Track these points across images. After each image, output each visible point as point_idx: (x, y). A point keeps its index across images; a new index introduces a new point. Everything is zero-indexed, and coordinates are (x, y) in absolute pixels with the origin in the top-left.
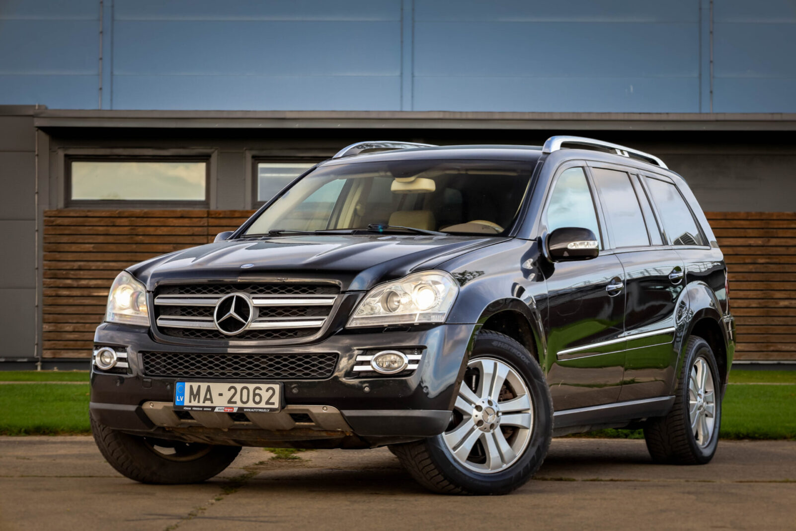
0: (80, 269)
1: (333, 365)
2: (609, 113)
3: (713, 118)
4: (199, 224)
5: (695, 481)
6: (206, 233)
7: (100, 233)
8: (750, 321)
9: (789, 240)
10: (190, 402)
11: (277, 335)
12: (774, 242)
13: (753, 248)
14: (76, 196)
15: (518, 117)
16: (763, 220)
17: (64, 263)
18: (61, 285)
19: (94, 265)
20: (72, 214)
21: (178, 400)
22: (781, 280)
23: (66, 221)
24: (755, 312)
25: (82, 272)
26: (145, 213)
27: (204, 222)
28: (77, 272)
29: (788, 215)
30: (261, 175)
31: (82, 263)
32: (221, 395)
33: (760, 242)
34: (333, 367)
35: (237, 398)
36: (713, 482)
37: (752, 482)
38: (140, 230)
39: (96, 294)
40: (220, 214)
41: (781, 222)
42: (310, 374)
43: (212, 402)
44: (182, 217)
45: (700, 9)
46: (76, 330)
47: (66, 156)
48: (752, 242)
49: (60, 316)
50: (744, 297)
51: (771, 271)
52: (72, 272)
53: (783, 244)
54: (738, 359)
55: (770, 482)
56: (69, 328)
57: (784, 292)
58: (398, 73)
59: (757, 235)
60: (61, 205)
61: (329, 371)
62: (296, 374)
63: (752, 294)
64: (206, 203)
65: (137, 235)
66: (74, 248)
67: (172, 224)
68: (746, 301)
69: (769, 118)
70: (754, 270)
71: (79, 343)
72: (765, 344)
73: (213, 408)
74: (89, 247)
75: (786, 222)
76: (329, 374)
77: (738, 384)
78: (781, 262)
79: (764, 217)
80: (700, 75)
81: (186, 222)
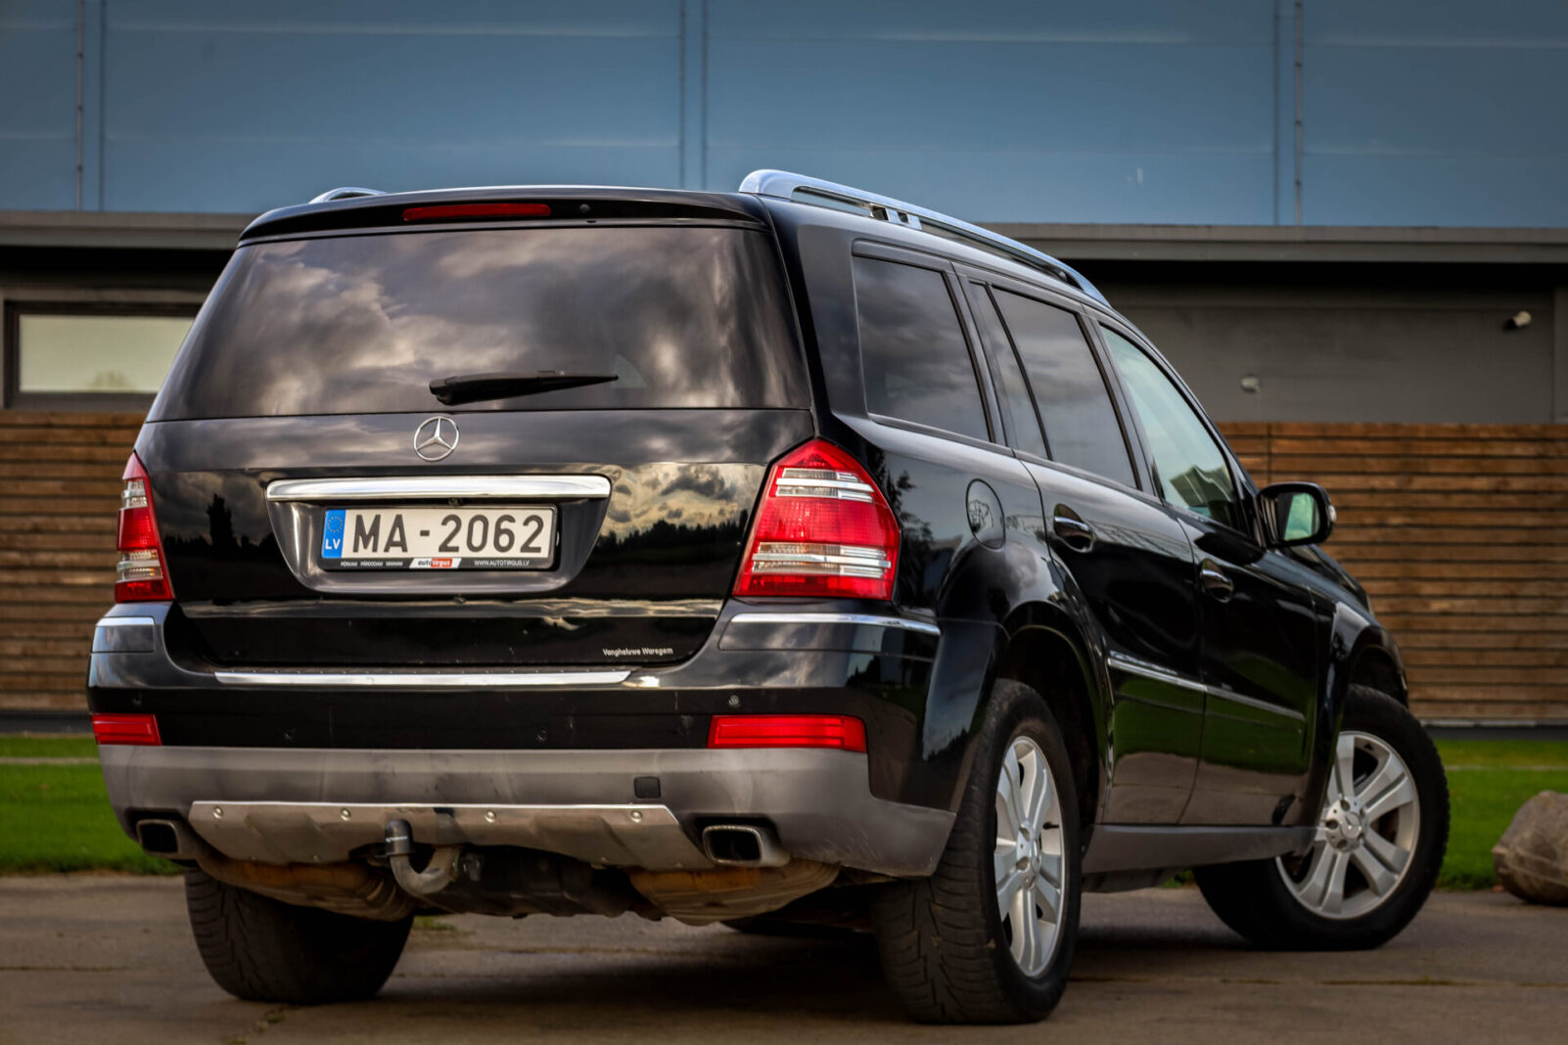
0: (36, 530)
3: (1299, 236)
5: (1241, 982)
7: (76, 459)
9: (1449, 479)
12: (1419, 483)
13: (1378, 496)
14: (29, 384)
16: (1398, 439)
19: (63, 523)
20: (20, 420)
22: (1436, 558)
25: (39, 537)
28: (31, 537)
29: (1448, 429)
31: (38, 520)
33: (1391, 483)
36: (1276, 983)
37: (1355, 983)
39: (68, 581)
41: (1434, 444)
45: (1277, 18)
46: (29, 652)
47: (9, 303)
48: (1377, 482)
51: (1415, 541)
52: (20, 537)
53: (1440, 487)
55: (1392, 983)
56: (13, 648)
57: (1440, 584)
58: (675, 142)
59: (1387, 470)
66: (24, 488)
69: (1411, 237)
70: (1380, 539)
71: (35, 679)
74: (52, 486)
75: (1444, 444)
78: (1435, 523)
79: (1400, 433)
80: (1276, 149)
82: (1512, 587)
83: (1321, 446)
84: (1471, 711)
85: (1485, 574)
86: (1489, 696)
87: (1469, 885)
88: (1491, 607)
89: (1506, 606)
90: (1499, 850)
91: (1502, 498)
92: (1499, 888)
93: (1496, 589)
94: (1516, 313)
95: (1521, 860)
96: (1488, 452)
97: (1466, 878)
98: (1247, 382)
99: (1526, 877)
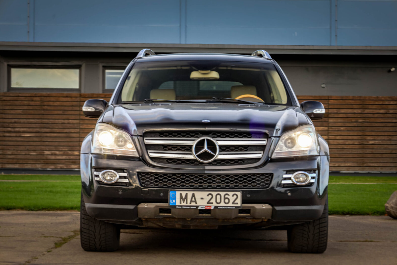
0: (15, 123)
1: (269, 180)
2: (284, 45)
3: (336, 48)
4: (75, 100)
6: (79, 105)
7: (26, 104)
8: (354, 151)
9: (374, 110)
10: (181, 203)
11: (232, 162)
12: (366, 111)
13: (356, 114)
14: (13, 85)
15: (237, 47)
16: (361, 100)
17: (7, 120)
18: (5, 131)
19: (22, 121)
20: (11, 95)
21: (171, 202)
22: (370, 130)
23: (8, 98)
24: (357, 147)
25: (16, 124)
26: (48, 95)
27: (78, 99)
28: (14, 124)
29: (374, 98)
30: (107, 76)
31: (16, 120)
32: (202, 199)
33: (359, 111)
34: (269, 181)
35: (213, 201)
38: (46, 103)
39: (23, 135)
40: (86, 95)
41: (370, 101)
42: (256, 186)
43: (196, 203)
44: (67, 97)
46: (13, 153)
47: (8, 65)
48: (355, 111)
49: (5, 147)
50: (351, 139)
51: (365, 126)
52: (11, 124)
53: (372, 112)
54: (348, 170)
56: (9, 152)
57: (372, 137)
58: (178, 25)
59: (358, 108)
60: (6, 90)
61: (267, 184)
62: (247, 186)
63: (355, 138)
64: (79, 90)
65: (44, 106)
66: (12, 112)
67: (62, 100)
68: (353, 141)
69: (365, 48)
70: (356, 126)
71: (15, 160)
72: (362, 163)
73: (197, 207)
74: (20, 112)
75: (373, 101)
76: (267, 186)
77: (347, 183)
78: (371, 121)
79: (362, 99)
80: (331, 27)
81: (69, 99)
82: (390, 138)
83: (341, 102)
84: (379, 169)
85: (383, 134)
86: (384, 165)
87: (379, 214)
88: (385, 142)
89: (388, 142)
90: (387, 205)
91: (388, 115)
92: (386, 215)
93: (386, 138)
94: (391, 68)
95: (392, 207)
96: (384, 103)
97: (378, 212)
98: (323, 86)
99: (394, 212)
